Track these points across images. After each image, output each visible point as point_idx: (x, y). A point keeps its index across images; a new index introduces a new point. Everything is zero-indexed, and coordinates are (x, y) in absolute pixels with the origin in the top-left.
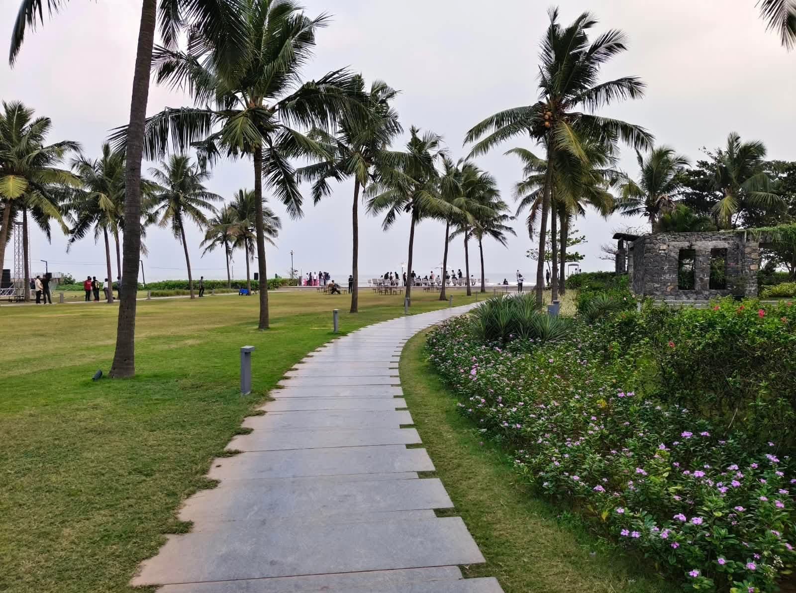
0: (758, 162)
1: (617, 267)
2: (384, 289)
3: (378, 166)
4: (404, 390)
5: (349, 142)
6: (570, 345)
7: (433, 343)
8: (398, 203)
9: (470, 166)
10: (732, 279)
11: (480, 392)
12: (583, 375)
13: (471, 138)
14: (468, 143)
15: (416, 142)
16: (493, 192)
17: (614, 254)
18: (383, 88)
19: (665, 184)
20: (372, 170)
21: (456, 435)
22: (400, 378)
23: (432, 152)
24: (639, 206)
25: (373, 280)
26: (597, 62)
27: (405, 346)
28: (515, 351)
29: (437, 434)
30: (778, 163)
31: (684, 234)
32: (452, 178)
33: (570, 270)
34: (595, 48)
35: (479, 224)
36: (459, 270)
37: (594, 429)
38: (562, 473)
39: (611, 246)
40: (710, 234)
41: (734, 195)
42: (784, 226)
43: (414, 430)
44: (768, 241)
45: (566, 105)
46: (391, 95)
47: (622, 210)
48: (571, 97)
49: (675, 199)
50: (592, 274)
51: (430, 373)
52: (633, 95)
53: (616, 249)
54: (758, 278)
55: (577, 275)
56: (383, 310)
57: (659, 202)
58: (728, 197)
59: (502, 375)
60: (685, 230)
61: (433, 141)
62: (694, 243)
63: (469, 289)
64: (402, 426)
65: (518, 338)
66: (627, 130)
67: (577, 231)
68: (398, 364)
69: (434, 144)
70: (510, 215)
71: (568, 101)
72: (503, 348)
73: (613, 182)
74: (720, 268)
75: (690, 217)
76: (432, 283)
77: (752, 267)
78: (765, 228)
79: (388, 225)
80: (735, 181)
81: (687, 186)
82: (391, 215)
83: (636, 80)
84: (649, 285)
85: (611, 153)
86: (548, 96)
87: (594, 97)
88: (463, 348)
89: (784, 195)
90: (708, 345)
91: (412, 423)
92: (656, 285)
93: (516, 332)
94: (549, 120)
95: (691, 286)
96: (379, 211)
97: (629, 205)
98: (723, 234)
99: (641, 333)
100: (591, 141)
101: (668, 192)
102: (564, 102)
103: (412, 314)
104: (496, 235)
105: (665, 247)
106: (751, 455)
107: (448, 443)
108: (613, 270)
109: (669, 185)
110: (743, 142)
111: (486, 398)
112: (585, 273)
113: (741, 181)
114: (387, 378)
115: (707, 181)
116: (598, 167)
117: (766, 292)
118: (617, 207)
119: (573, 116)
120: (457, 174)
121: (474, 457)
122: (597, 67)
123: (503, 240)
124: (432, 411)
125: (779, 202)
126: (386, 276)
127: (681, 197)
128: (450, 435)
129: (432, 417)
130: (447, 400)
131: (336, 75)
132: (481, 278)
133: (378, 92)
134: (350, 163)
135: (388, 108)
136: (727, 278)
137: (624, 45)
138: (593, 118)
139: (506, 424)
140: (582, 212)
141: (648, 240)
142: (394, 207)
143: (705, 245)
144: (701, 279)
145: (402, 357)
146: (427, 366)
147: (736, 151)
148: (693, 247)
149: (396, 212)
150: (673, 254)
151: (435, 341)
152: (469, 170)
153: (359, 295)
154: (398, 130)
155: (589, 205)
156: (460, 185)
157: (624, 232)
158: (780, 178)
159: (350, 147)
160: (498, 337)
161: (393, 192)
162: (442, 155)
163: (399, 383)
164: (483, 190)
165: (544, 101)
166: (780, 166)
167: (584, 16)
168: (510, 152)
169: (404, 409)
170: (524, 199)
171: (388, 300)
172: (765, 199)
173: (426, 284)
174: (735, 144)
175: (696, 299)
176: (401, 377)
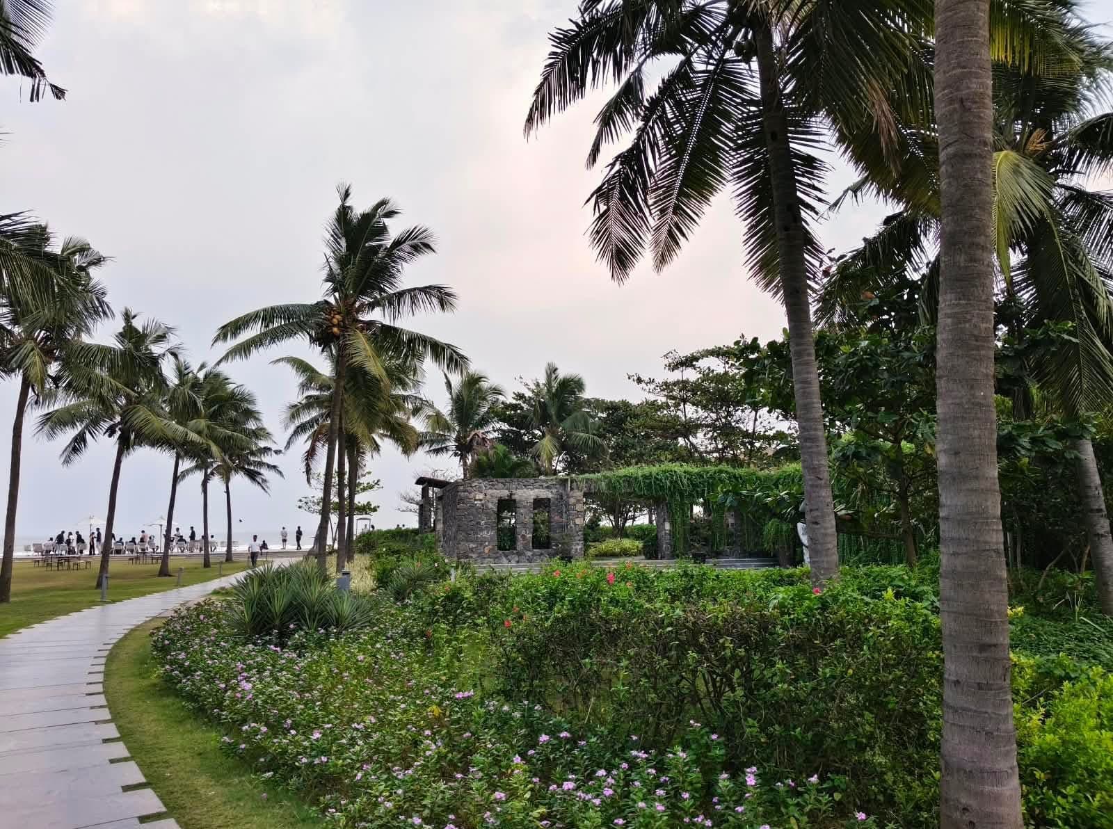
0: (577, 398)
1: (421, 522)
2: (56, 560)
3: (66, 365)
4: (119, 728)
5: (15, 322)
6: (377, 633)
7: (164, 646)
8: (95, 422)
9: (217, 375)
10: (556, 536)
11: (256, 716)
12: (399, 675)
13: (225, 337)
14: (220, 344)
15: (131, 332)
16: (250, 414)
17: (417, 504)
18: (83, 249)
19: (477, 418)
20: (54, 368)
21: (220, 789)
22: (110, 709)
23: (157, 349)
24: (448, 444)
25: (34, 545)
26: (400, 261)
27: (110, 654)
28: (300, 648)
29: (190, 792)
30: (597, 400)
31: (502, 480)
32: (187, 391)
33: (360, 526)
34: (397, 243)
35: (227, 458)
36: (192, 528)
37: (432, 748)
38: (395, 817)
39: (412, 494)
40: (532, 481)
41: (554, 434)
42: (609, 474)
43: (149, 792)
44: (593, 491)
45: (360, 309)
46: (98, 261)
47: (427, 447)
48: (367, 300)
49: (490, 436)
50: (389, 532)
51: (162, 696)
52: (443, 308)
53: (419, 498)
54: (584, 535)
55: (369, 533)
56: (60, 596)
57: (471, 440)
58: (548, 437)
59: (287, 687)
60: (504, 476)
61: (160, 333)
62: (514, 492)
63: (207, 556)
64: (126, 789)
65: (302, 629)
66: (438, 349)
67: (369, 473)
68: (101, 685)
69: (161, 338)
70: (274, 447)
71: (362, 305)
72: (283, 645)
73: (416, 411)
74: (543, 522)
75: (509, 459)
76: (143, 550)
77: (578, 521)
78: (587, 475)
79: (72, 456)
80: (554, 418)
81: (503, 420)
82: (79, 441)
83: (447, 291)
84: (464, 546)
85: (414, 375)
86: (337, 294)
87: (396, 304)
88: (218, 652)
89: (605, 437)
90: (557, 619)
91: (143, 780)
92: (472, 545)
93: (299, 620)
94: (338, 325)
95: (513, 546)
96: (59, 432)
97: (436, 443)
98: (546, 481)
99: (469, 609)
100: (391, 358)
101: (482, 428)
102: (357, 304)
103: (114, 602)
104: (253, 475)
105: (481, 496)
106: (615, 755)
107: (211, 804)
108: (416, 526)
109: (483, 418)
110: (562, 374)
111: (267, 725)
112: (379, 531)
113: (561, 419)
114: (84, 710)
115: (525, 417)
116: (399, 391)
117: (592, 551)
118: (421, 444)
119: (370, 324)
120: (196, 385)
121: (255, 818)
122: (400, 267)
123: (263, 484)
124: (175, 757)
125: (601, 445)
126: (60, 538)
127: (496, 434)
128: (210, 790)
129: (177, 767)
130: (198, 735)
131: (7, 221)
132: (226, 540)
133: (74, 253)
134: (13, 357)
135: (90, 279)
136: (552, 535)
137: (432, 245)
138: (396, 329)
139: (304, 760)
140: (377, 448)
141: (462, 488)
142: (87, 427)
143: (526, 494)
144: (523, 536)
145: (107, 674)
146: (155, 685)
147: (555, 385)
148: (513, 497)
149: (88, 436)
150: (490, 505)
151: (167, 642)
152: (215, 380)
153: (14, 572)
154: (105, 313)
155: (387, 440)
156: (199, 402)
157: (429, 476)
158: (600, 418)
159: (17, 330)
160: (271, 629)
161: (88, 404)
162: (175, 355)
163: (109, 717)
164: (236, 411)
165: (332, 300)
166: (599, 404)
167: (383, 203)
168: (278, 360)
169: (126, 759)
170: (298, 427)
171: (63, 579)
172: (586, 440)
173: (132, 551)
174: (554, 376)
175: (518, 562)
176: (111, 706)
